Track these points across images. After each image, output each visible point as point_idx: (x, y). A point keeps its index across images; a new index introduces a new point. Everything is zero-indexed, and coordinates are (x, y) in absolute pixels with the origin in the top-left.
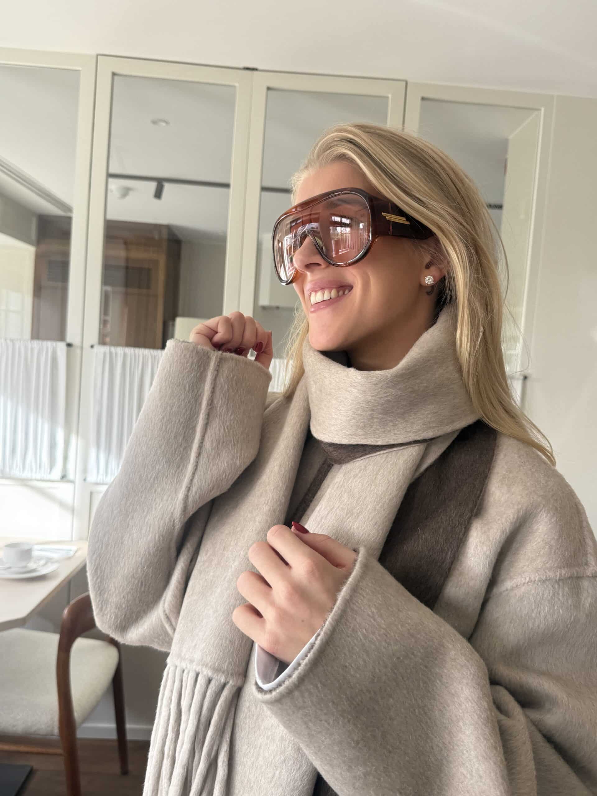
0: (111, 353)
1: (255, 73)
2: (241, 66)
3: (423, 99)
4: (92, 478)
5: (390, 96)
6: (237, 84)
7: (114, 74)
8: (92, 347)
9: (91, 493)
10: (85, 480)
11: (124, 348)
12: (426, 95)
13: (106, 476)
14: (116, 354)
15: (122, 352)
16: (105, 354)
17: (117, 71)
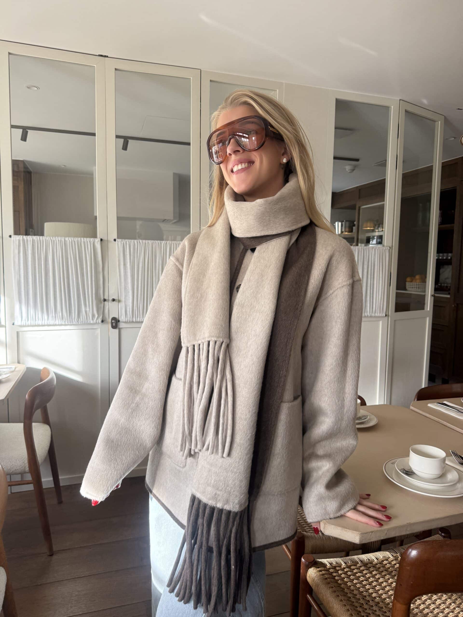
0: (23, 240)
1: (106, 58)
2: (98, 54)
3: (211, 81)
4: (18, 322)
5: (192, 78)
6: (95, 66)
7: (9, 54)
8: (10, 236)
9: (18, 333)
10: (13, 324)
11: (32, 236)
12: (212, 79)
13: (28, 320)
14: (27, 240)
15: (31, 239)
16: (19, 241)
17: (11, 52)
